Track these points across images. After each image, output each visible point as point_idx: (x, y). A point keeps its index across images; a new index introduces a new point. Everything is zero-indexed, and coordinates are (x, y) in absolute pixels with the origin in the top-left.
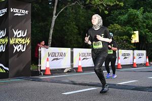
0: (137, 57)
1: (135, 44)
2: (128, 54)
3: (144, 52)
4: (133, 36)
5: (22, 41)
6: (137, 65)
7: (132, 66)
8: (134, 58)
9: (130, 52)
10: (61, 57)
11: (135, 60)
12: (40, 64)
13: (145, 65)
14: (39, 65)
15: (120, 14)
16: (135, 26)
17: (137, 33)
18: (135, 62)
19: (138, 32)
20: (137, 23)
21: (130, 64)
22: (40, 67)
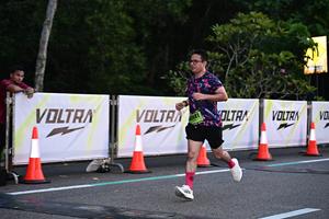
0: (319, 123)
1: (316, 77)
2: (293, 115)
4: (309, 52)
6: (319, 146)
7: (304, 151)
8: (310, 126)
9: (299, 106)
10: (77, 125)
11: (313, 131)
12: (11, 145)
14: (6, 151)
17: (321, 41)
19: (324, 38)
21: (297, 144)
22: (11, 156)
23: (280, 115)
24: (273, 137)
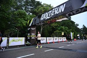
0: (63, 39)
1: (63, 35)
3: (65, 38)
5: (34, 36)
7: (62, 42)
9: (62, 38)
13: (66, 41)
15: (58, 28)
16: (63, 31)
17: (63, 32)
18: (63, 40)
20: (63, 30)
23: (60, 39)
24: (60, 40)
